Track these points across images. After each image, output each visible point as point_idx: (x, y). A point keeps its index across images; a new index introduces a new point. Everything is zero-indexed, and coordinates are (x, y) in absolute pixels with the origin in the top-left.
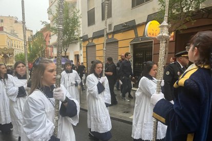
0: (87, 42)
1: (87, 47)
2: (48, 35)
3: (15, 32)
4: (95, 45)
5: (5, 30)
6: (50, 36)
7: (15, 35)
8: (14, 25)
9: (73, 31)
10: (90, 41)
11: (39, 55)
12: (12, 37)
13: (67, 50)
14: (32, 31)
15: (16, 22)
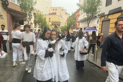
0: (103, 18)
1: (102, 21)
2: (78, 16)
3: (62, 15)
4: (110, 20)
5: (57, 14)
6: (79, 16)
7: (61, 17)
8: (62, 11)
9: (96, 9)
10: (106, 17)
11: (72, 27)
12: (60, 18)
13: (89, 22)
14: (69, 14)
15: (63, 10)
